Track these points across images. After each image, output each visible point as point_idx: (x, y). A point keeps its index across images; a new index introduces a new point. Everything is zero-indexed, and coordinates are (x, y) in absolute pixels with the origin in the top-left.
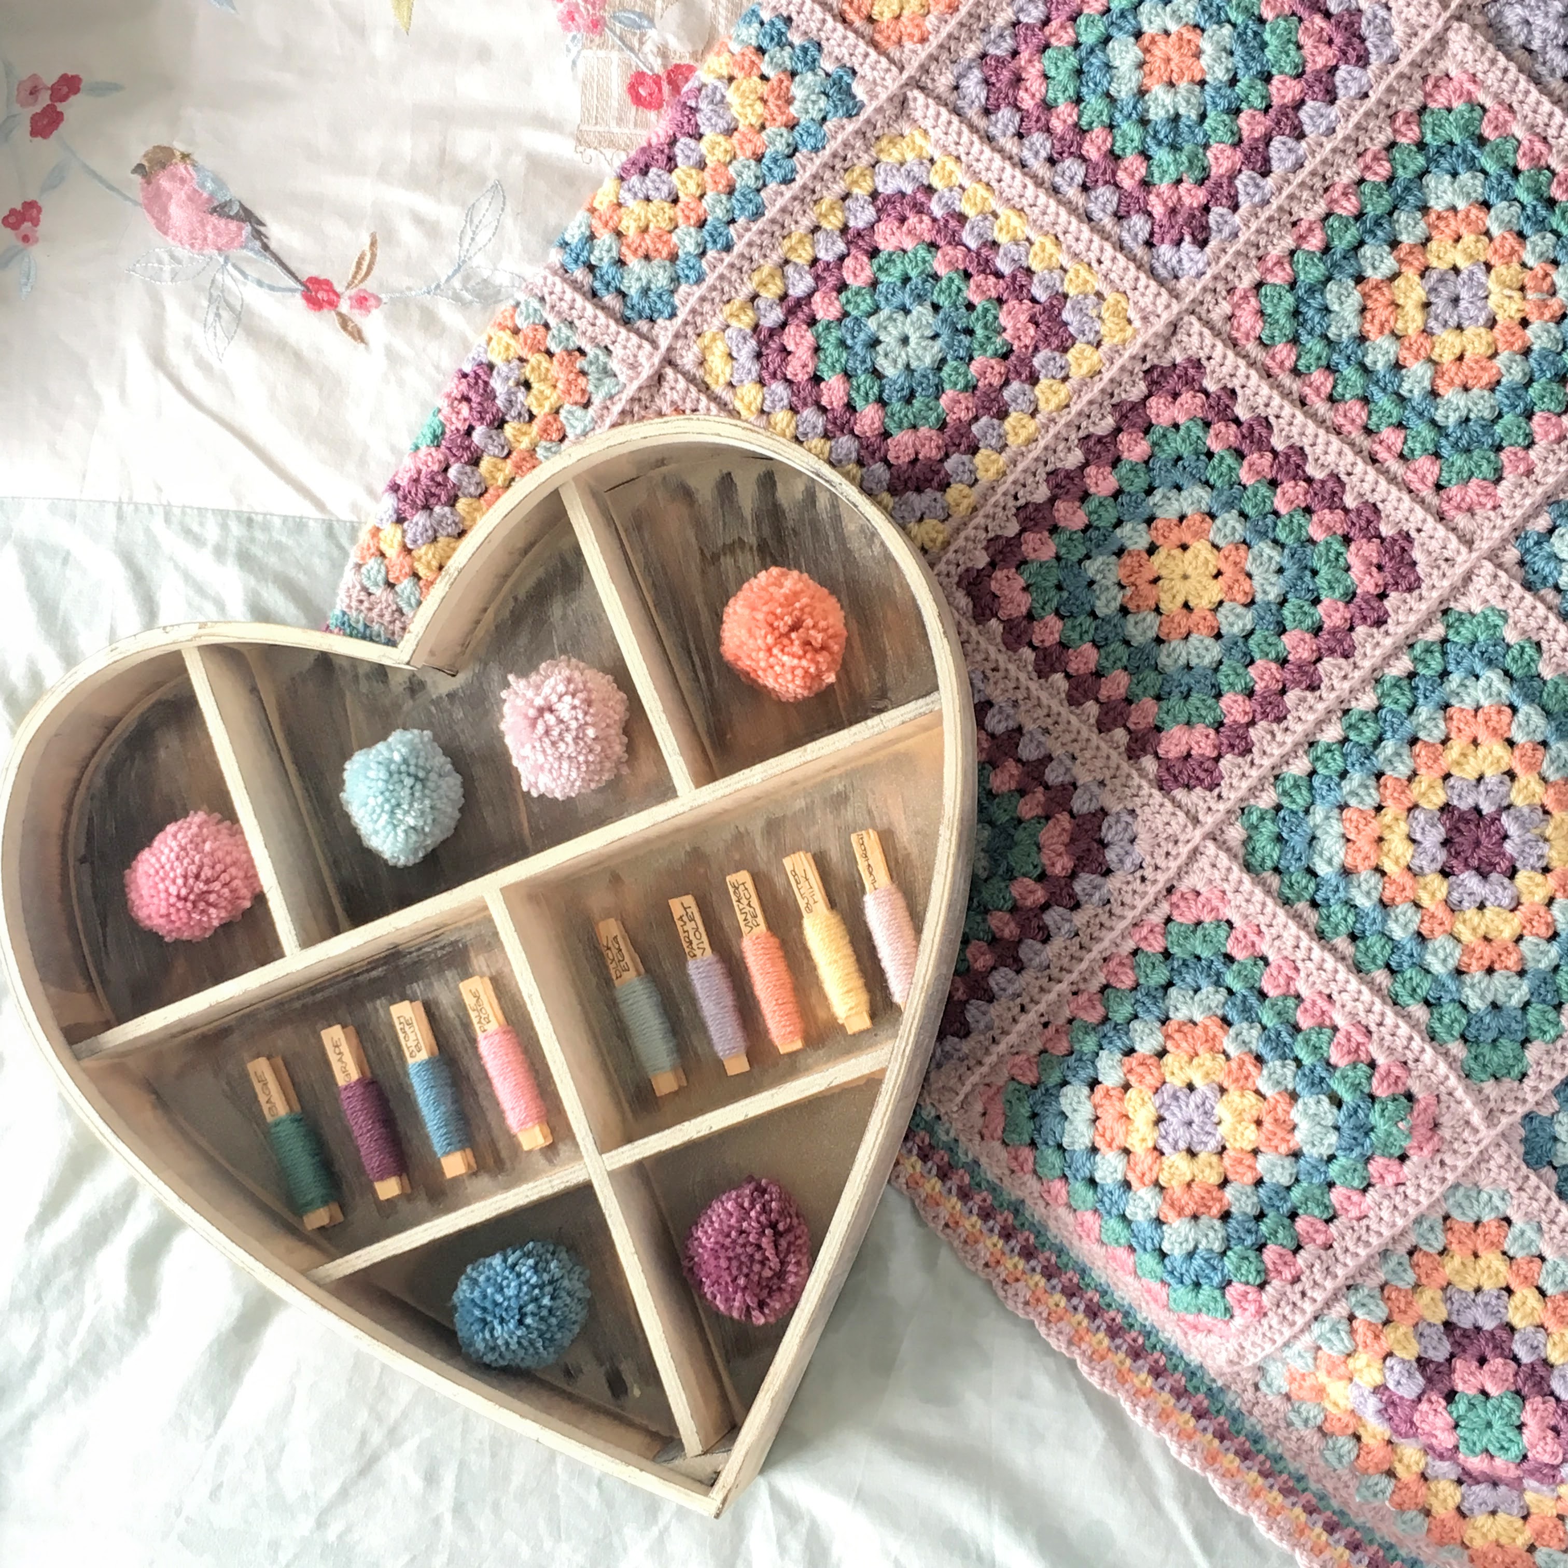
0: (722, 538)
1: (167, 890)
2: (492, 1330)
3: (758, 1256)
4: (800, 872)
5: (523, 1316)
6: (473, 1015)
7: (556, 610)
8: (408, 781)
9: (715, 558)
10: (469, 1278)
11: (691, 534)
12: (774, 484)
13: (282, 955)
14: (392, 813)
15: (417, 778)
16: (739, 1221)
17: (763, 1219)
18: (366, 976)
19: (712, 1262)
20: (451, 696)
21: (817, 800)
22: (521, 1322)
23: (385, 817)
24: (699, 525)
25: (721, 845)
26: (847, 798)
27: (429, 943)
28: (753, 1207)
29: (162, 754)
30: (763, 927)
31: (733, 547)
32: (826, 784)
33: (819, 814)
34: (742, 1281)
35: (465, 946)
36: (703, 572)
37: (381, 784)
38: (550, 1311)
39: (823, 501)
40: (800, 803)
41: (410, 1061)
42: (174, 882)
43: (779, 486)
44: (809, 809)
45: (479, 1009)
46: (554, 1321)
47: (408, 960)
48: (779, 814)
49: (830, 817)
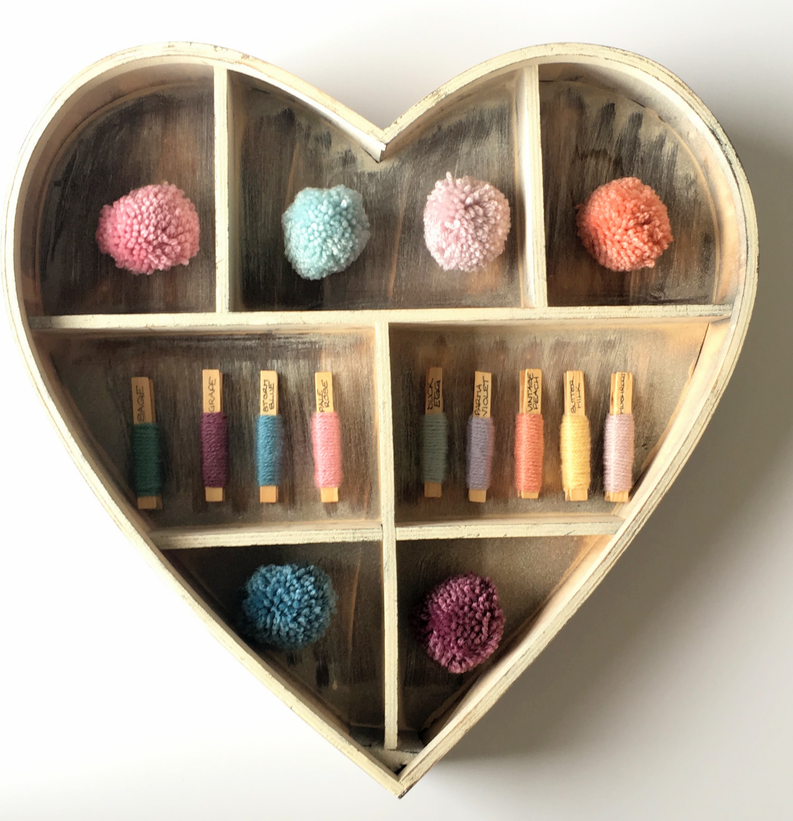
0: (593, 145)
1: (139, 232)
2: (273, 617)
3: (477, 629)
4: (576, 384)
5: (299, 614)
6: (318, 397)
7: (464, 148)
8: (345, 223)
9: (584, 157)
10: (264, 576)
11: (574, 133)
12: (639, 125)
13: (214, 310)
14: (325, 241)
15: (350, 225)
16: (471, 601)
17: (487, 604)
18: (242, 343)
19: (445, 622)
20: (371, 175)
21: (594, 341)
22: (295, 620)
23: (320, 240)
24: (581, 131)
25: (521, 346)
26: (614, 346)
27: (295, 336)
28: (481, 595)
29: (145, 132)
30: (539, 410)
31: (597, 154)
32: (604, 332)
33: (592, 350)
34: (461, 642)
35: (320, 349)
36: (573, 162)
37: (327, 218)
38: (318, 617)
39: (668, 147)
40: (583, 338)
41: (262, 413)
42: (147, 227)
43: (643, 125)
44: (588, 344)
45: (324, 396)
46: (317, 625)
47: (276, 342)
48: (566, 340)
49: (599, 354)
